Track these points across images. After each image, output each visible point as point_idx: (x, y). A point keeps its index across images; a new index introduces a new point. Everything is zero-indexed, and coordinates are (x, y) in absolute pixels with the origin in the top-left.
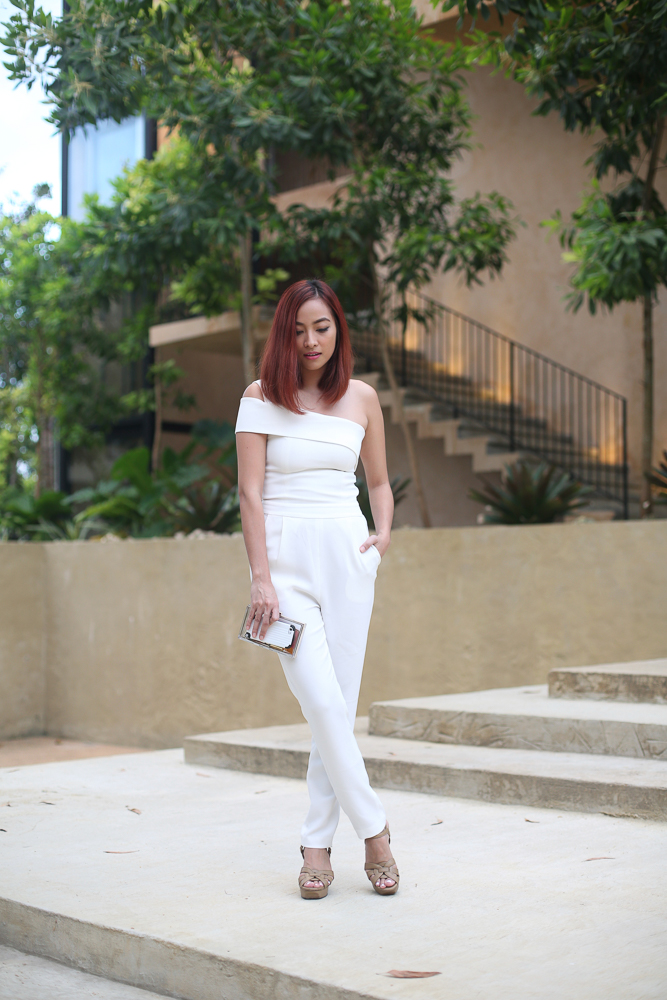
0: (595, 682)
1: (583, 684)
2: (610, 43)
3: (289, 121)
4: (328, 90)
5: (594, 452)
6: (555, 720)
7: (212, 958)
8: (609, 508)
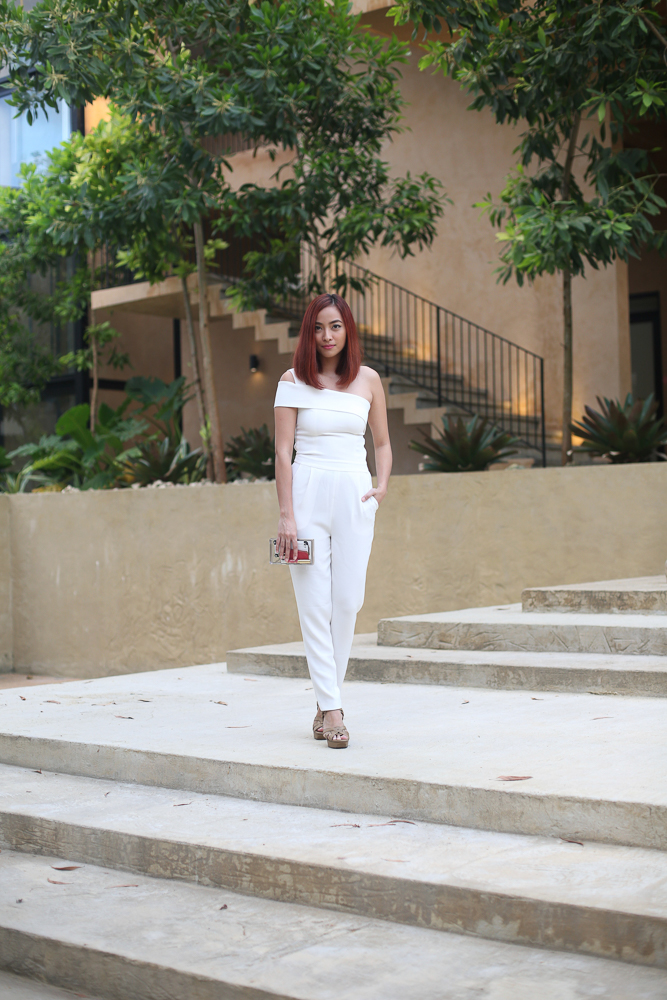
0: (561, 598)
1: (551, 599)
2: (544, 52)
3: (247, 110)
4: (279, 81)
5: (507, 404)
6: (538, 626)
7: (366, 778)
8: (528, 457)
